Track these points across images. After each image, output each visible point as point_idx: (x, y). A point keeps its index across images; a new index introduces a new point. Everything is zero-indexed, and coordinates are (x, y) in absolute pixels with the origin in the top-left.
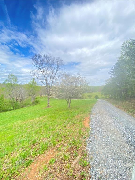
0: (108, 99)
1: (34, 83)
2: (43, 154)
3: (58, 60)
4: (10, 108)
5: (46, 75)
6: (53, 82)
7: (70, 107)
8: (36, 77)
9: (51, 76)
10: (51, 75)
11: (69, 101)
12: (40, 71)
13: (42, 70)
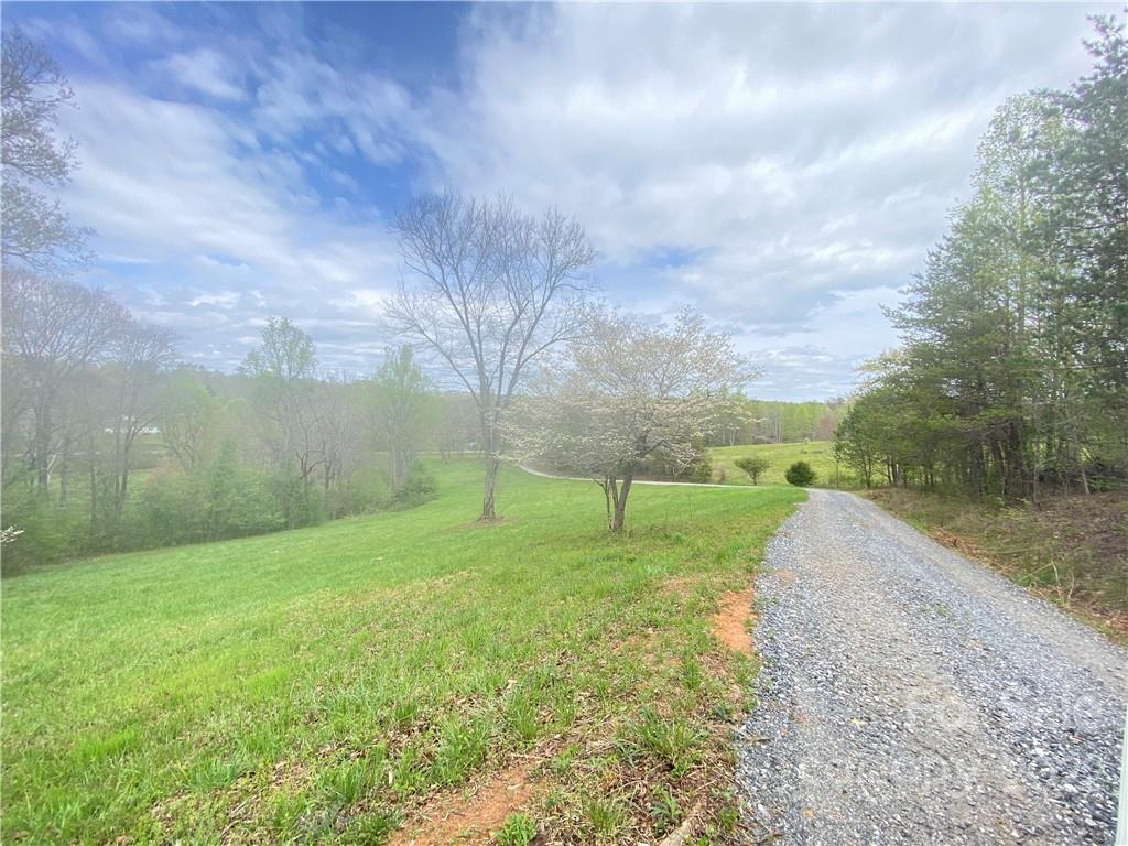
0: (876, 487)
1: (410, 373)
2: (457, 784)
3: (552, 233)
4: (270, 516)
5: (479, 326)
6: (519, 366)
7: (621, 524)
8: (418, 335)
9: (510, 329)
10: (508, 326)
11: (614, 488)
12: (444, 299)
13: (455, 298)
